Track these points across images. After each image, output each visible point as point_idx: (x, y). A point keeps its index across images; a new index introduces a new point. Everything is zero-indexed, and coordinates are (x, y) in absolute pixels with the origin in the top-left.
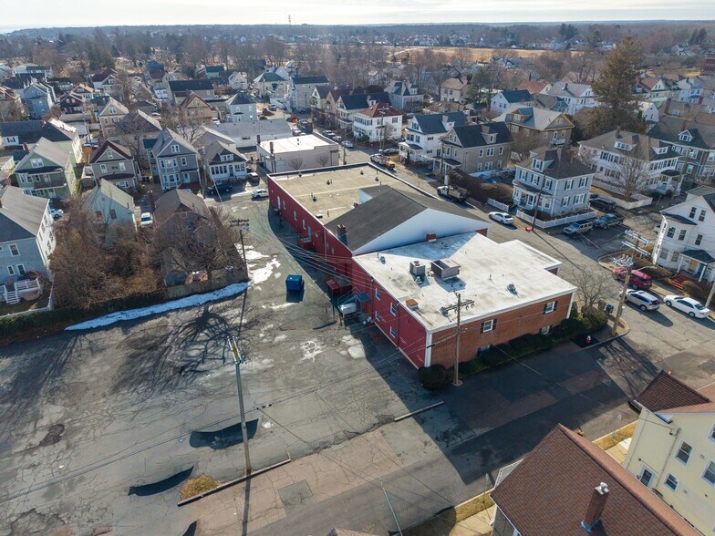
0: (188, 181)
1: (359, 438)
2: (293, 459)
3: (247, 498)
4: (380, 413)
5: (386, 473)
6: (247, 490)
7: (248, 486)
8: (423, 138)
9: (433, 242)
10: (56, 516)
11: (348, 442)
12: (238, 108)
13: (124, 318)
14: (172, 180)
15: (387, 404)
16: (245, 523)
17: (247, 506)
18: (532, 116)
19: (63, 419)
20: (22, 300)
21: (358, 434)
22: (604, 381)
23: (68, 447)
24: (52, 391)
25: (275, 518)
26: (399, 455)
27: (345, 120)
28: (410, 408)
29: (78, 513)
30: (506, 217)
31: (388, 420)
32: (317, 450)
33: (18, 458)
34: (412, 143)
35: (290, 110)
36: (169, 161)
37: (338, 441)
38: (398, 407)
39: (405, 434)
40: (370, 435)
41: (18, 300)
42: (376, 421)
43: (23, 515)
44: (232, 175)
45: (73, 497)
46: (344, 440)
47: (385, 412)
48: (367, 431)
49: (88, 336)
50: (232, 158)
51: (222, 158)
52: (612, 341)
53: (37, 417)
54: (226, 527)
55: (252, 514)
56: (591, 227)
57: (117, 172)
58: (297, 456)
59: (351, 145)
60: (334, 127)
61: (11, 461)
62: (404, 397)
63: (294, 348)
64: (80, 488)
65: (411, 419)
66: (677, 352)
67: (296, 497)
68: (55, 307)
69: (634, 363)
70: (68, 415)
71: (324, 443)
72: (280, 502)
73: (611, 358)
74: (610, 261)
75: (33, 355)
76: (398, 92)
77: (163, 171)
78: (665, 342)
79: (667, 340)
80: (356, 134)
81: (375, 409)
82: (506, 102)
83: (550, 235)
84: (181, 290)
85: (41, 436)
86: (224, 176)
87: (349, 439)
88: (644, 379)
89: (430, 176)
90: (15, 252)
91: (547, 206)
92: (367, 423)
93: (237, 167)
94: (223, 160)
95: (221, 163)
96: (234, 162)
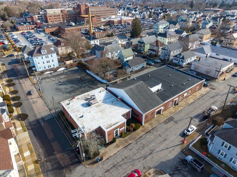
2: (43, 101)
26: (40, 113)
31: (50, 110)
44: (179, 62)
50: (181, 57)
57: (154, 49)
86: (176, 62)
93: (181, 61)
94: (178, 56)
95: (177, 57)
96: (181, 59)
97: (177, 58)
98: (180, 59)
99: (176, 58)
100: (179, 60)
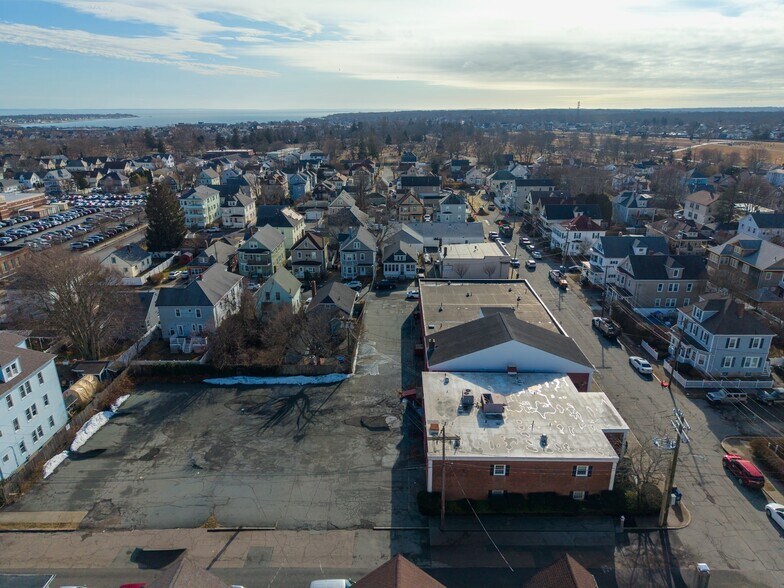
0: (363, 273)
1: (335, 532)
2: (277, 529)
3: (228, 544)
4: (366, 518)
5: (333, 566)
6: (232, 539)
7: (235, 536)
8: (606, 261)
9: (511, 376)
10: (119, 508)
11: (325, 531)
12: (448, 207)
13: (244, 382)
14: (350, 272)
15: (378, 512)
16: (215, 560)
17: (224, 550)
18: (757, 252)
19: (162, 446)
20: (193, 351)
21: (337, 528)
22: (604, 567)
23: (154, 466)
24: (168, 424)
25: (235, 566)
26: (354, 557)
27: (545, 229)
28: (394, 522)
29: (130, 512)
30: (644, 365)
31: (367, 526)
32: (298, 529)
33: (124, 463)
34: (595, 264)
35: (507, 211)
36: (349, 255)
37: (319, 527)
38: (385, 518)
39: (373, 542)
40: (345, 533)
41: (190, 351)
42: (358, 523)
43: (105, 500)
44: (402, 273)
45: (134, 500)
46: (323, 529)
47: (371, 518)
48: (346, 528)
49: (213, 390)
50: (404, 258)
51: (396, 257)
52: (652, 530)
53: (150, 439)
54: (202, 558)
55: (223, 557)
56: (744, 399)
57: (309, 259)
58: (282, 527)
59: (540, 256)
60: (538, 235)
61: (118, 464)
62: (396, 512)
63: (343, 441)
64: (142, 496)
65: (388, 533)
66: (727, 568)
67: (258, 557)
68: (207, 362)
69: (658, 561)
70: (167, 444)
71: (307, 525)
72: (246, 556)
73: (635, 547)
74: (739, 444)
75: (173, 395)
76: (624, 203)
77: (344, 263)
78: (721, 553)
79: (726, 551)
80: (552, 245)
81: (365, 514)
82: (756, 226)
83: (688, 397)
84: (292, 369)
85: (144, 452)
86: (395, 274)
87: (328, 529)
88: (653, 581)
89: (600, 303)
90: (199, 315)
91: (701, 362)
92: (348, 523)
93: (408, 267)
94: (396, 259)
95: (394, 262)
96: (406, 262)
97: (395, 264)
98: (405, 265)
99: (392, 264)
100: (402, 268)
